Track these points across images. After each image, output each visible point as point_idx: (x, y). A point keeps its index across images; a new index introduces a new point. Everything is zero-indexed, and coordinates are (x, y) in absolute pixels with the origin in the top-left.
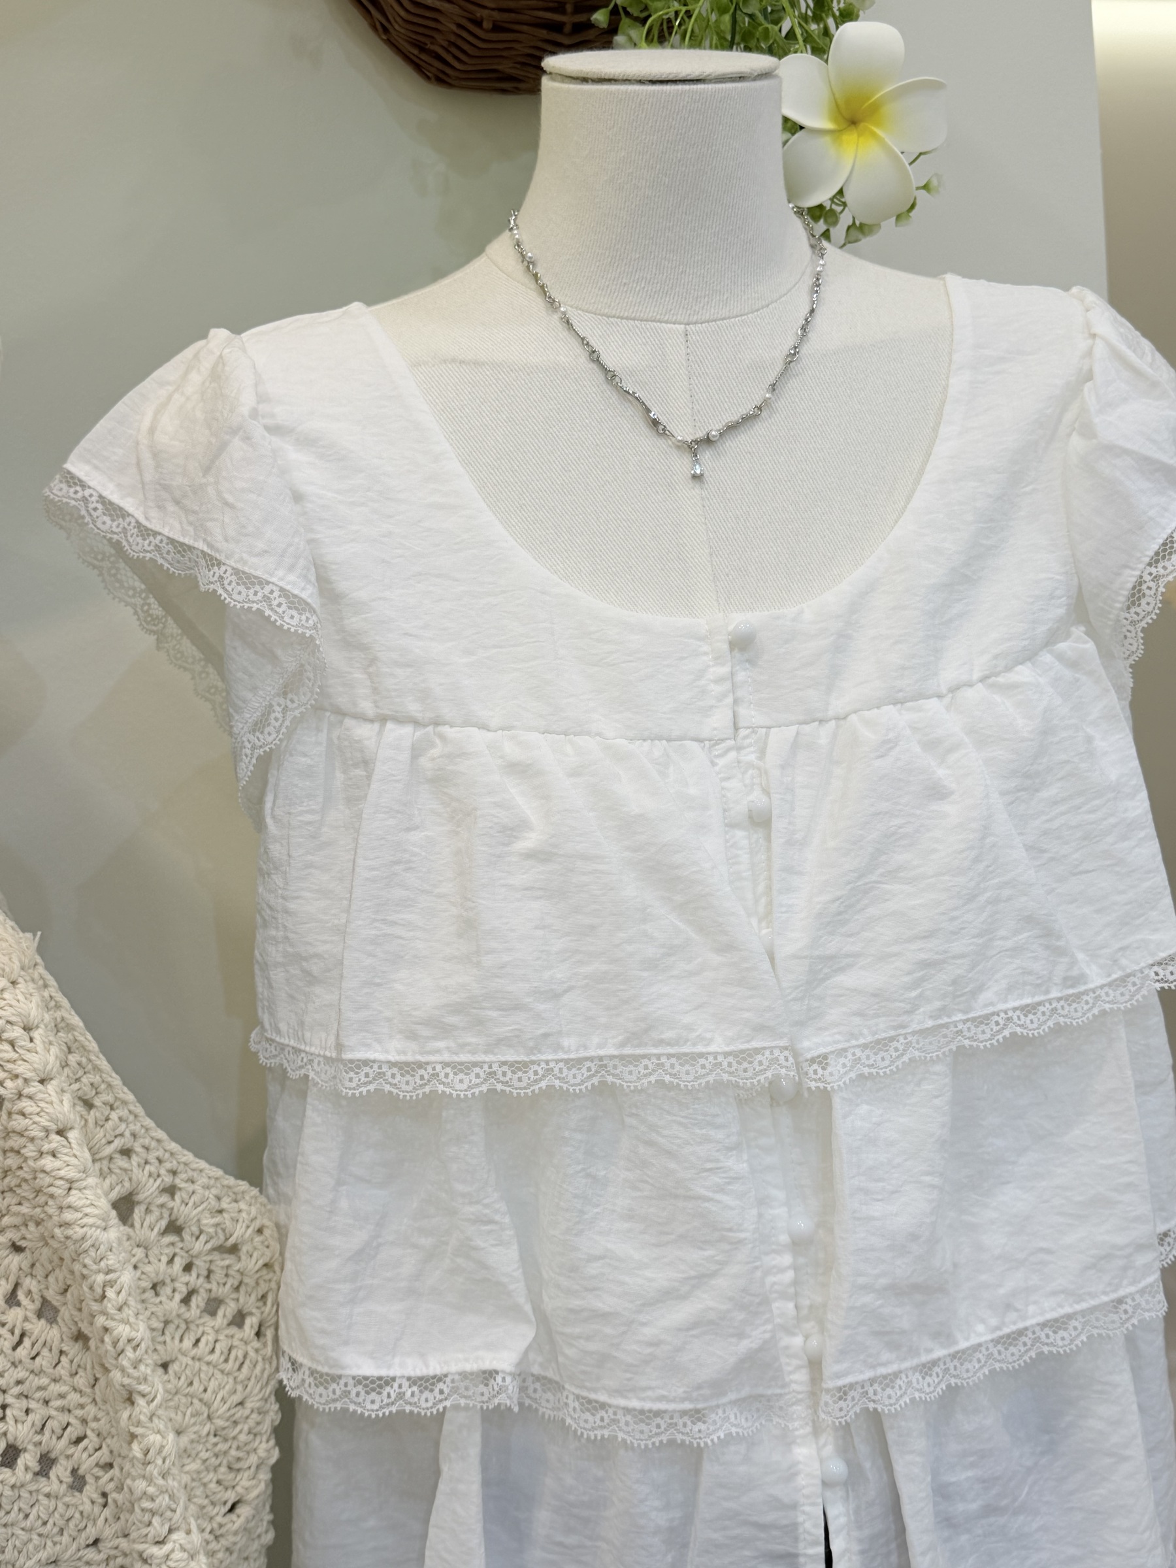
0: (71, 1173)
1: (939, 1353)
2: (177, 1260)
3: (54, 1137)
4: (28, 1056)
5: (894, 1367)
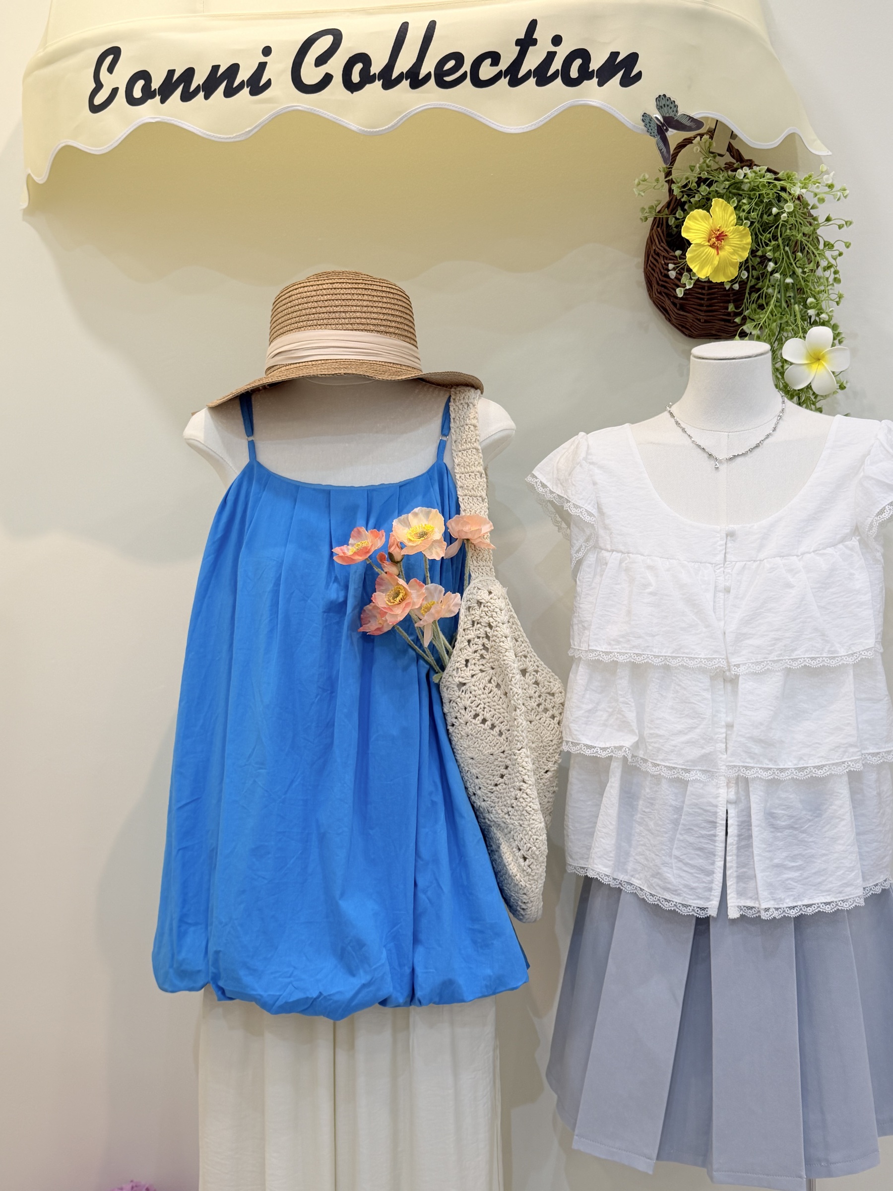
1: (770, 766)
2: (537, 693)
3: (504, 638)
4: (499, 616)
5: (752, 765)
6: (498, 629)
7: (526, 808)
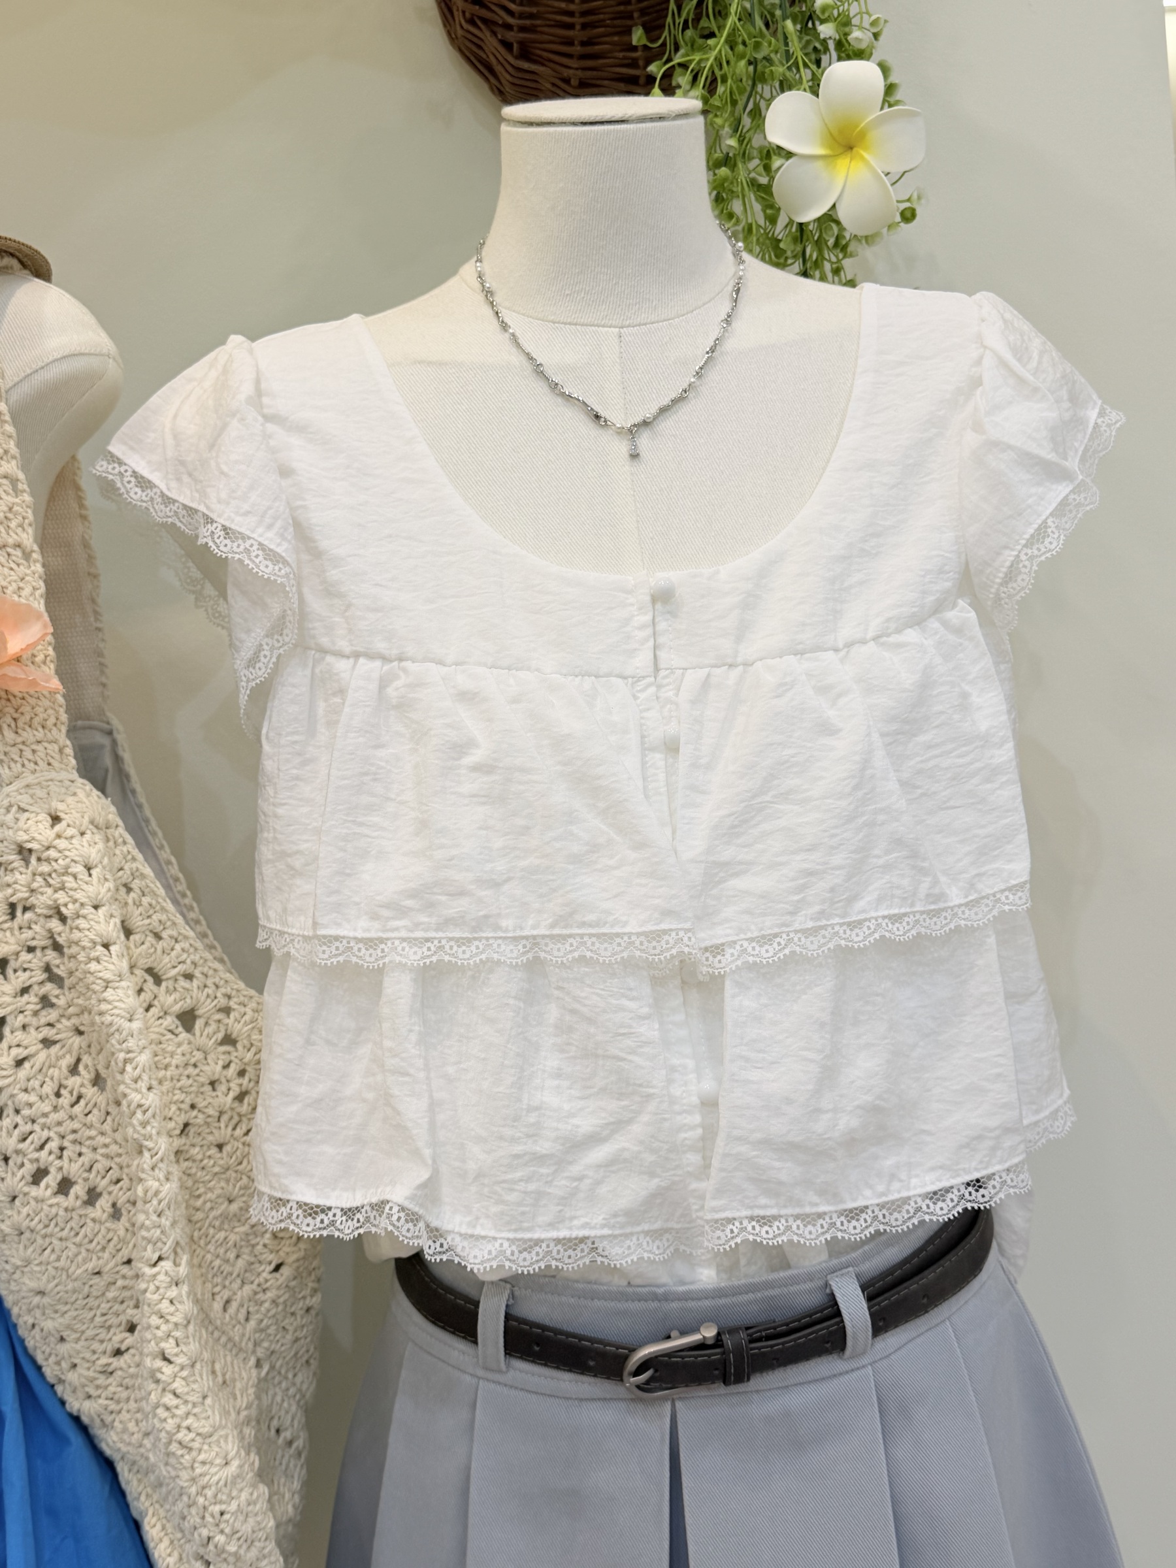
0: (108, 975)
2: (233, 1066)
3: (100, 948)
4: (85, 887)
6: (82, 923)
7: (180, 1436)
